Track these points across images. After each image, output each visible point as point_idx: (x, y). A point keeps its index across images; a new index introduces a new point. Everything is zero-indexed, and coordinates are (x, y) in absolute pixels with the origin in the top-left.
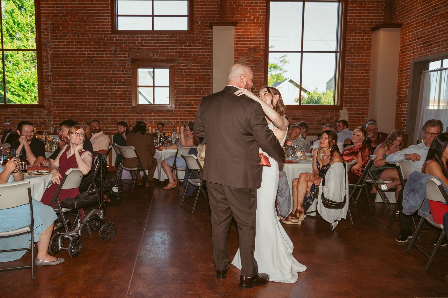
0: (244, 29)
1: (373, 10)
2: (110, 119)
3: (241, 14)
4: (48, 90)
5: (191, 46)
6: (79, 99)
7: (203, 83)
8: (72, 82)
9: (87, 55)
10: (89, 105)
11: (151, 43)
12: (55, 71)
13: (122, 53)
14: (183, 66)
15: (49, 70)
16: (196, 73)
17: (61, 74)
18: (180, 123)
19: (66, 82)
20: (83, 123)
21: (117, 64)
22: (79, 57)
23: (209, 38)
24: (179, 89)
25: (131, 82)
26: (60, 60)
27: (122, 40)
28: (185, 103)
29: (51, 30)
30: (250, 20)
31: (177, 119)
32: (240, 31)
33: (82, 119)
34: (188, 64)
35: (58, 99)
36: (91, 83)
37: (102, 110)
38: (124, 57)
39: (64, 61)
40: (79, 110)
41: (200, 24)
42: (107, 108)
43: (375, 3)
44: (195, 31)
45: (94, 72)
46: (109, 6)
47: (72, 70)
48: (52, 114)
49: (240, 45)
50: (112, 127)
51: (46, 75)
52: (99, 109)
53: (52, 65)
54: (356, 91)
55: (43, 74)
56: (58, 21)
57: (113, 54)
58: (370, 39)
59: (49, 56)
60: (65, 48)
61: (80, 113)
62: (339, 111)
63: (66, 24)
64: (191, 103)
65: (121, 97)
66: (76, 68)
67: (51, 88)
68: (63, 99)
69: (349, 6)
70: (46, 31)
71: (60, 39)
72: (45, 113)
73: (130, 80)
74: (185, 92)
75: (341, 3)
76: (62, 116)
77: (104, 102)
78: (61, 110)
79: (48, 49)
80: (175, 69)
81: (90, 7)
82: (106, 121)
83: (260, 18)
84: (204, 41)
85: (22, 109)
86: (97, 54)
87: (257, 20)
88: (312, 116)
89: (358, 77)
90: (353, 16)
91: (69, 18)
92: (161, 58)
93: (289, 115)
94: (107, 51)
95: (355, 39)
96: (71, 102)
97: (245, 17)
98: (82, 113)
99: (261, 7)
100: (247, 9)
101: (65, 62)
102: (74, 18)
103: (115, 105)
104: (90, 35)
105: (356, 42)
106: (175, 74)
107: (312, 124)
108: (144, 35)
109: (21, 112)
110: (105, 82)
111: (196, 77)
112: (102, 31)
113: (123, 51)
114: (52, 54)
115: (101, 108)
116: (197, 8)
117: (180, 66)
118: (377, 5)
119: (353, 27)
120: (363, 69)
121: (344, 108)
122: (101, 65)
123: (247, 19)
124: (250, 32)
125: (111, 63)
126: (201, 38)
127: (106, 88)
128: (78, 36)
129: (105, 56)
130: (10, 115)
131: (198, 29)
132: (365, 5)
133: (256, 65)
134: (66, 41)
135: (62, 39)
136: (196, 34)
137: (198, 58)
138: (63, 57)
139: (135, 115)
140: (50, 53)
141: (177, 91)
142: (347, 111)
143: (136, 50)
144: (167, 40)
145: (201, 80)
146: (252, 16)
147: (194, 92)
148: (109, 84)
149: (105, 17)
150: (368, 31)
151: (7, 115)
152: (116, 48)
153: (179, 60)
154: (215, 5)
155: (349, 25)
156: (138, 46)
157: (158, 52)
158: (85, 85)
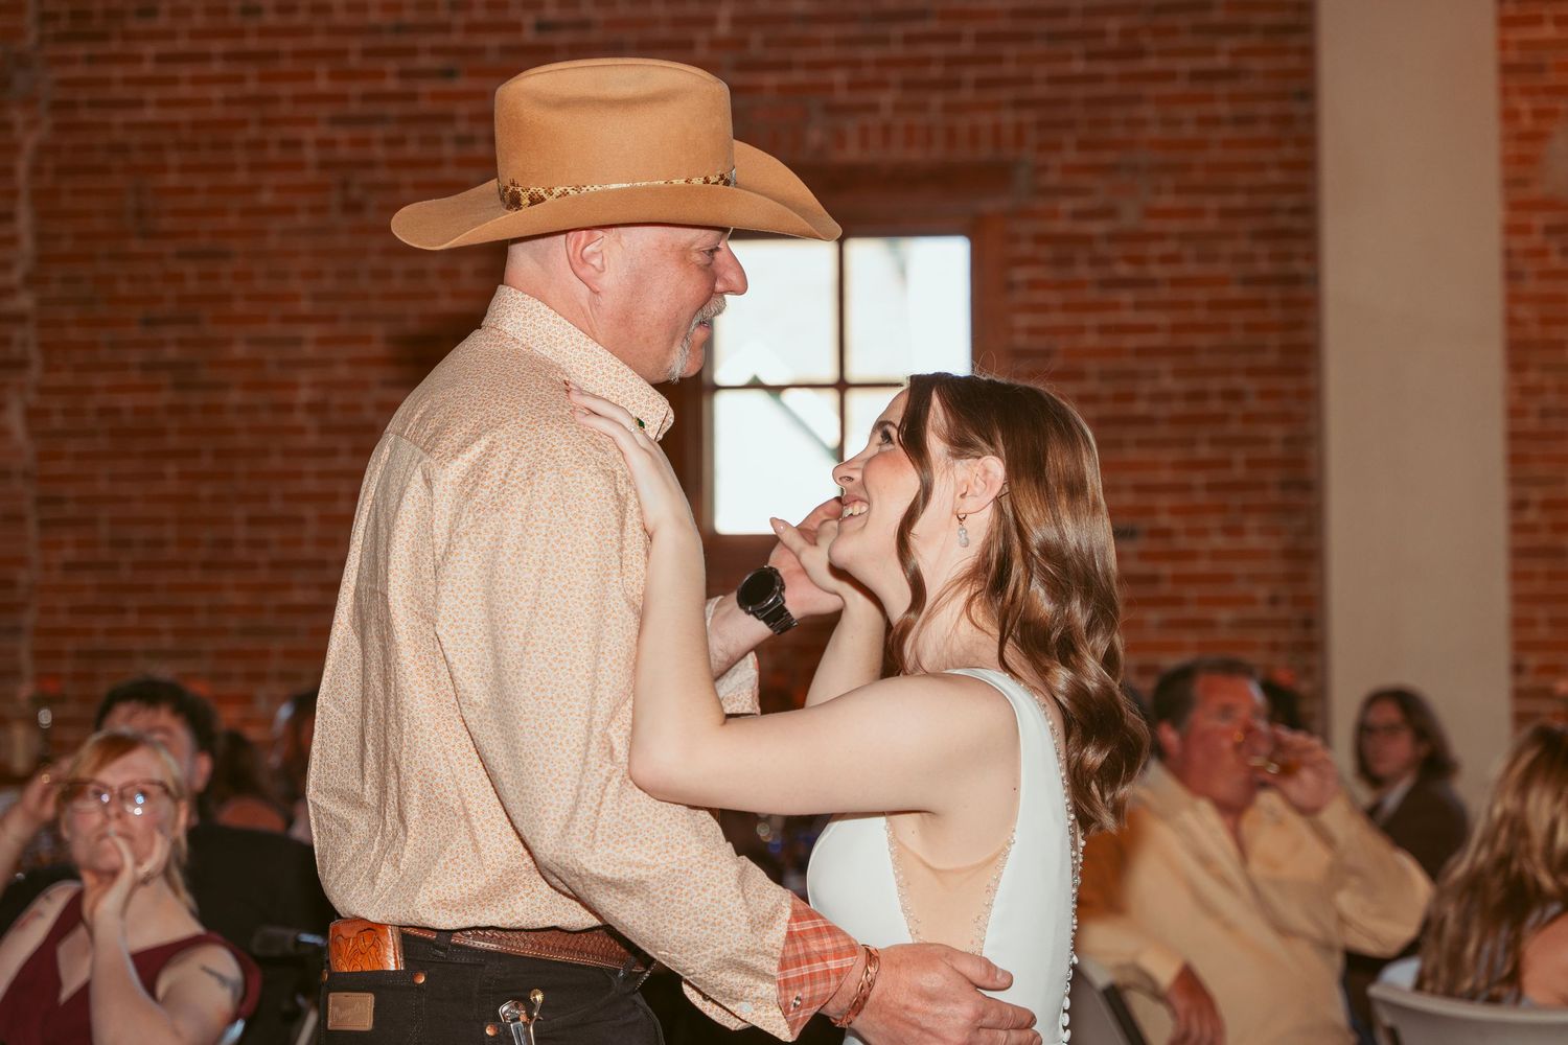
5: (1139, 53)
6: (245, 498)
7: (1248, 349)
8: (191, 365)
9: (309, 153)
11: (818, 43)
12: (65, 280)
14: (1078, 215)
15: (14, 278)
16: (1190, 269)
17: (111, 300)
19: (146, 367)
22: (254, 167)
26: (106, 192)
35: (79, 500)
36: (342, 372)
39: (130, 202)
40: (239, 587)
47: (190, 268)
48: (29, 618)
49: (1549, 31)
53: (41, 238)
60: (139, 104)
64: (1150, 511)
67: (32, 414)
68: (117, 499)
71: (103, 37)
78: (100, 588)
79: (16, 115)
80: (1015, 239)
86: (390, 142)
92: (898, 153)
96: (181, 521)
101: (140, 213)
106: (1010, 286)
111: (1189, 305)
114: (43, 149)
117: (1054, 215)
134: (150, 49)
135: (127, 36)
137: (1199, 145)
138: (128, 170)
140: (29, 147)
145: (1225, 328)
147: (1176, 420)
153: (1042, 169)
157: (873, 108)
158: (294, 386)
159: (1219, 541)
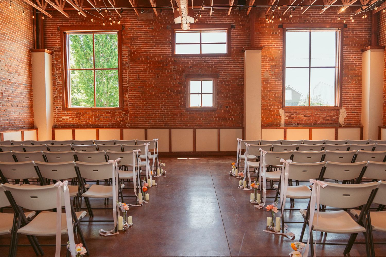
0: (267, 52)
1: (362, 37)
2: (170, 117)
3: (265, 41)
4: (126, 97)
5: (229, 64)
6: (148, 103)
7: (238, 91)
8: (143, 91)
9: (154, 72)
10: (155, 107)
11: (200, 63)
12: (131, 83)
13: (179, 70)
14: (223, 79)
15: (127, 83)
16: (233, 84)
17: (136, 85)
18: (221, 120)
19: (139, 91)
20: (151, 120)
21: (175, 78)
22: (148, 73)
23: (243, 58)
24: (220, 95)
25: (186, 91)
26: (135, 75)
27: (179, 61)
28: (225, 105)
29: (129, 55)
30: (271, 46)
31: (219, 117)
32: (265, 53)
33: (150, 117)
34: (227, 78)
35: (133, 103)
36: (157, 92)
37: (165, 111)
38: (180, 73)
39: (137, 76)
40: (148, 111)
41: (235, 48)
42: (168, 109)
43: (363, 32)
44: (232, 54)
45: (159, 84)
46: (170, 37)
47: (143, 82)
48: (129, 114)
49: (264, 63)
50: (171, 123)
51: (125, 87)
52: (163, 110)
53: (129, 79)
54: (352, 95)
55: (123, 86)
56: (134, 49)
57: (173, 71)
58: (361, 57)
59: (127, 73)
60: (138, 67)
61: (149, 113)
62: (339, 110)
63: (140, 51)
64: (229, 105)
65: (178, 101)
66: (146, 81)
67: (128, 96)
68: (137, 103)
69: (344, 34)
70: (125, 56)
71: (135, 61)
72: (123, 113)
73: (185, 89)
74: (225, 97)
75: (338, 32)
76: (136, 115)
77: (166, 105)
78: (135, 111)
79: (127, 68)
80: (217, 81)
81: (157, 38)
82: (167, 119)
83: (279, 43)
84: (239, 60)
85: (107, 111)
86: (161, 71)
87: (276, 45)
88: (319, 114)
89: (353, 85)
90: (347, 41)
91: (142, 46)
92: (207, 73)
93: (302, 114)
94: (169, 69)
95: (349, 58)
96: (142, 105)
97: (268, 43)
98: (150, 113)
99: (279, 36)
100: (269, 37)
102: (145, 46)
103: (174, 107)
104: (156, 58)
105: (351, 59)
106: (217, 85)
107: (319, 120)
108: (195, 57)
109: (107, 113)
110: (166, 91)
111: (233, 87)
112: (165, 55)
113: (180, 69)
114: (129, 71)
115: (163, 109)
116: (233, 38)
117: (221, 79)
118: (365, 33)
119: (348, 49)
120: (356, 79)
121: (343, 108)
122: (164, 79)
123: (269, 45)
124: (273, 54)
125: (171, 77)
126: (236, 58)
127: (168, 95)
128: (148, 59)
129: (167, 73)
130: (98, 115)
131: (234, 52)
132: (356, 33)
133: (277, 77)
134: (139, 62)
135: (137, 61)
136: (233, 56)
137: (234, 73)
138: (137, 73)
139: (188, 114)
140: (128, 71)
141: (218, 97)
142: (345, 110)
143: (189, 68)
144: (212, 61)
145: (236, 89)
146: (273, 43)
147: (231, 97)
148: (169, 92)
149: (167, 45)
150: (359, 51)
151: (96, 115)
152: (175, 67)
153: (220, 75)
154: (246, 35)
155: (345, 47)
156: (191, 65)
157: (205, 69)
158: (153, 93)
159: (235, 108)
